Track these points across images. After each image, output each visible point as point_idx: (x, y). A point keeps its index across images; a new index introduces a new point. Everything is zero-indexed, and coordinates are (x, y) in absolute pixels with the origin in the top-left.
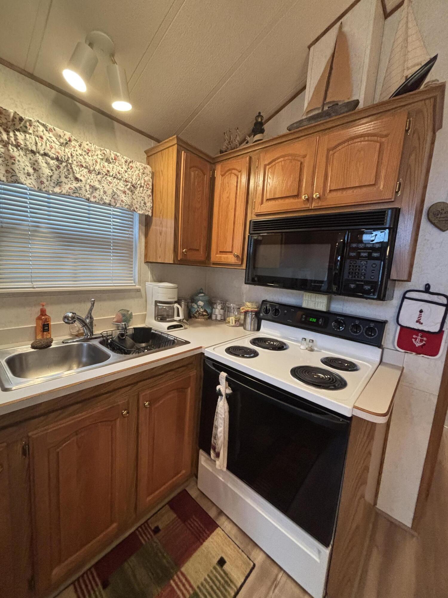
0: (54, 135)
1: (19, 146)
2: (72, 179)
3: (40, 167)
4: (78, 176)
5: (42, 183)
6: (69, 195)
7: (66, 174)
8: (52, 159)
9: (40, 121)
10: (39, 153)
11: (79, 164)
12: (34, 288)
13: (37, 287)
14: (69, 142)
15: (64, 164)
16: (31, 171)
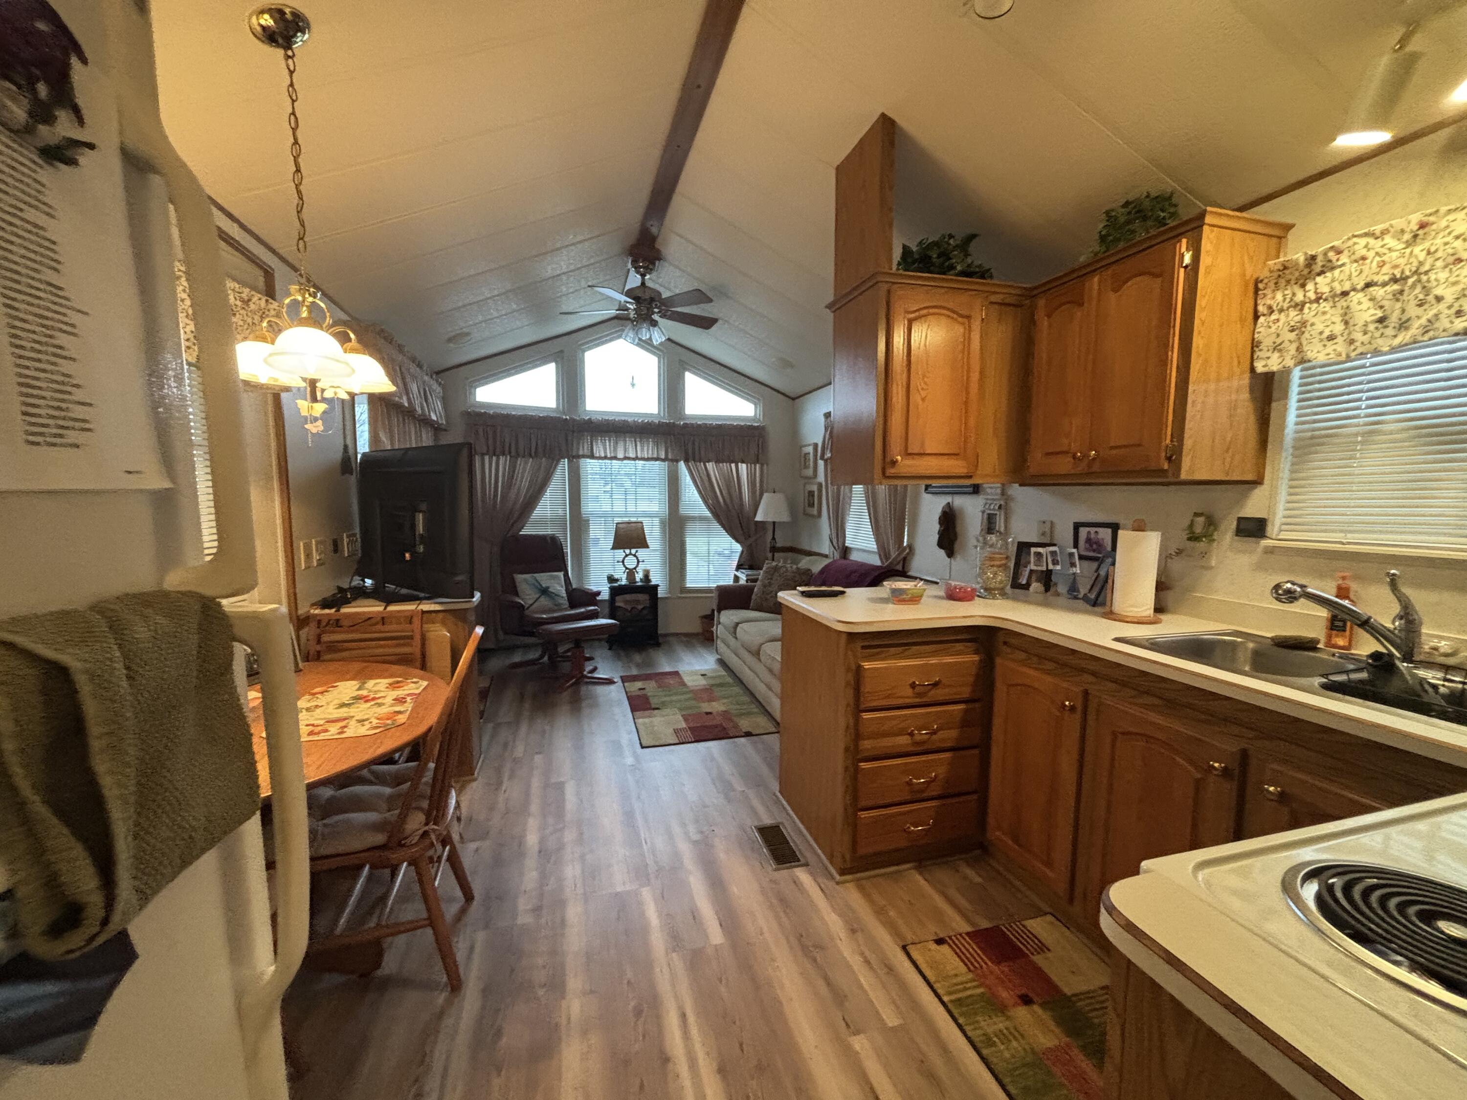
0: (1393, 237)
1: (1320, 298)
2: (1434, 301)
3: (1351, 315)
4: (1439, 291)
5: (1352, 342)
6: (1415, 342)
7: (1421, 296)
8: (1384, 284)
9: (1357, 233)
10: (1354, 289)
11: (1451, 259)
12: (1343, 544)
13: (1349, 543)
14: (1421, 232)
15: (1410, 281)
16: (1339, 328)
